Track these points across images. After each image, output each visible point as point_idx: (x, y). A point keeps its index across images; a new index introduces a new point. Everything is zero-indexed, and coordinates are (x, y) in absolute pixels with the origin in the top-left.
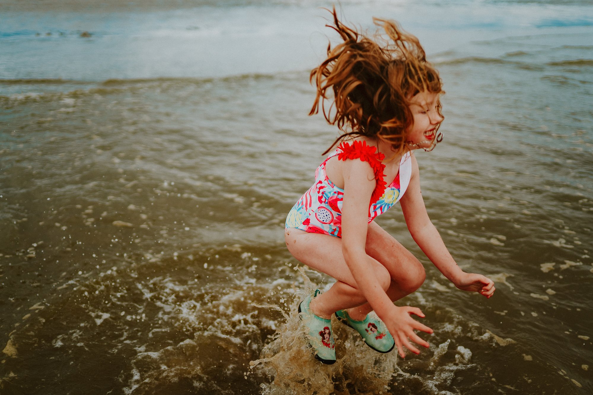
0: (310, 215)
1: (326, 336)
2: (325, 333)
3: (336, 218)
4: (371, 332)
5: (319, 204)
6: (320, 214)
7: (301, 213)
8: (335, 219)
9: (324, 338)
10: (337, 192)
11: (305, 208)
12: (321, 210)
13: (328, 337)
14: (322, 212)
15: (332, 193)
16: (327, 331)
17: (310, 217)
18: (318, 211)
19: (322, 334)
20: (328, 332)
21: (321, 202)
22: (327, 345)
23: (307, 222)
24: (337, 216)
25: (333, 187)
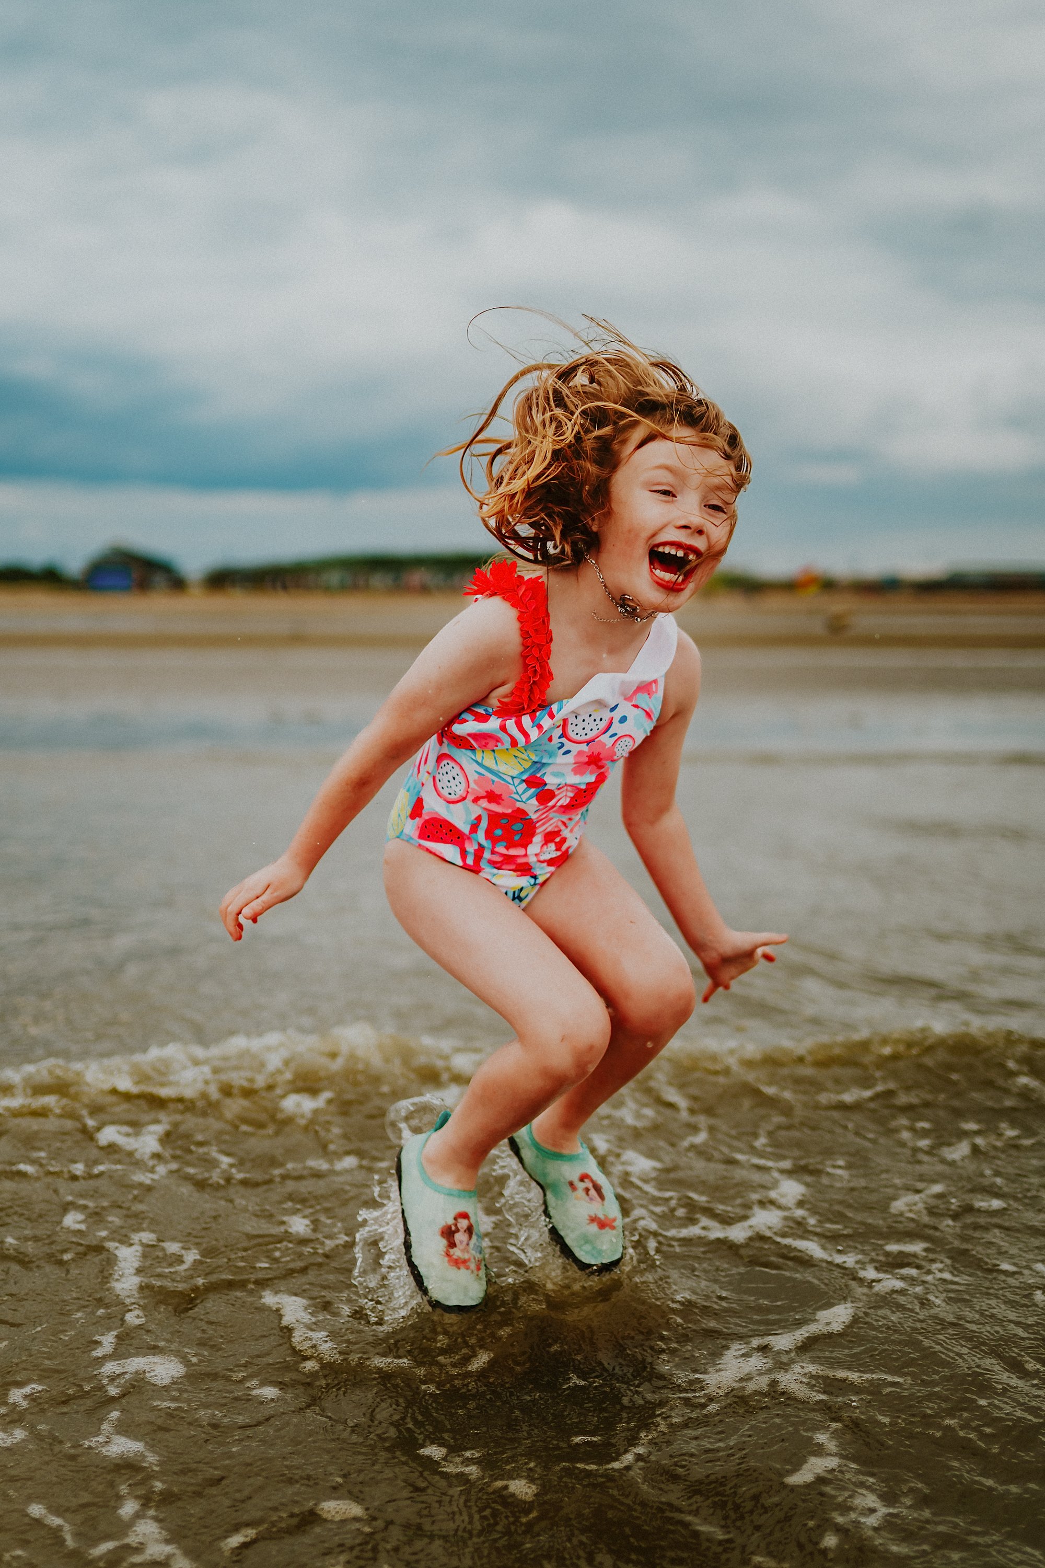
0: (423, 784)
1: (460, 1237)
2: (457, 1230)
3: (476, 782)
4: (583, 1194)
6: (441, 778)
9: (452, 1245)
12: (443, 764)
13: (465, 1243)
14: (444, 770)
16: (463, 1224)
17: (423, 793)
18: (438, 768)
19: (449, 1233)
20: (465, 1227)
22: (458, 1263)
23: (418, 806)
24: (476, 776)
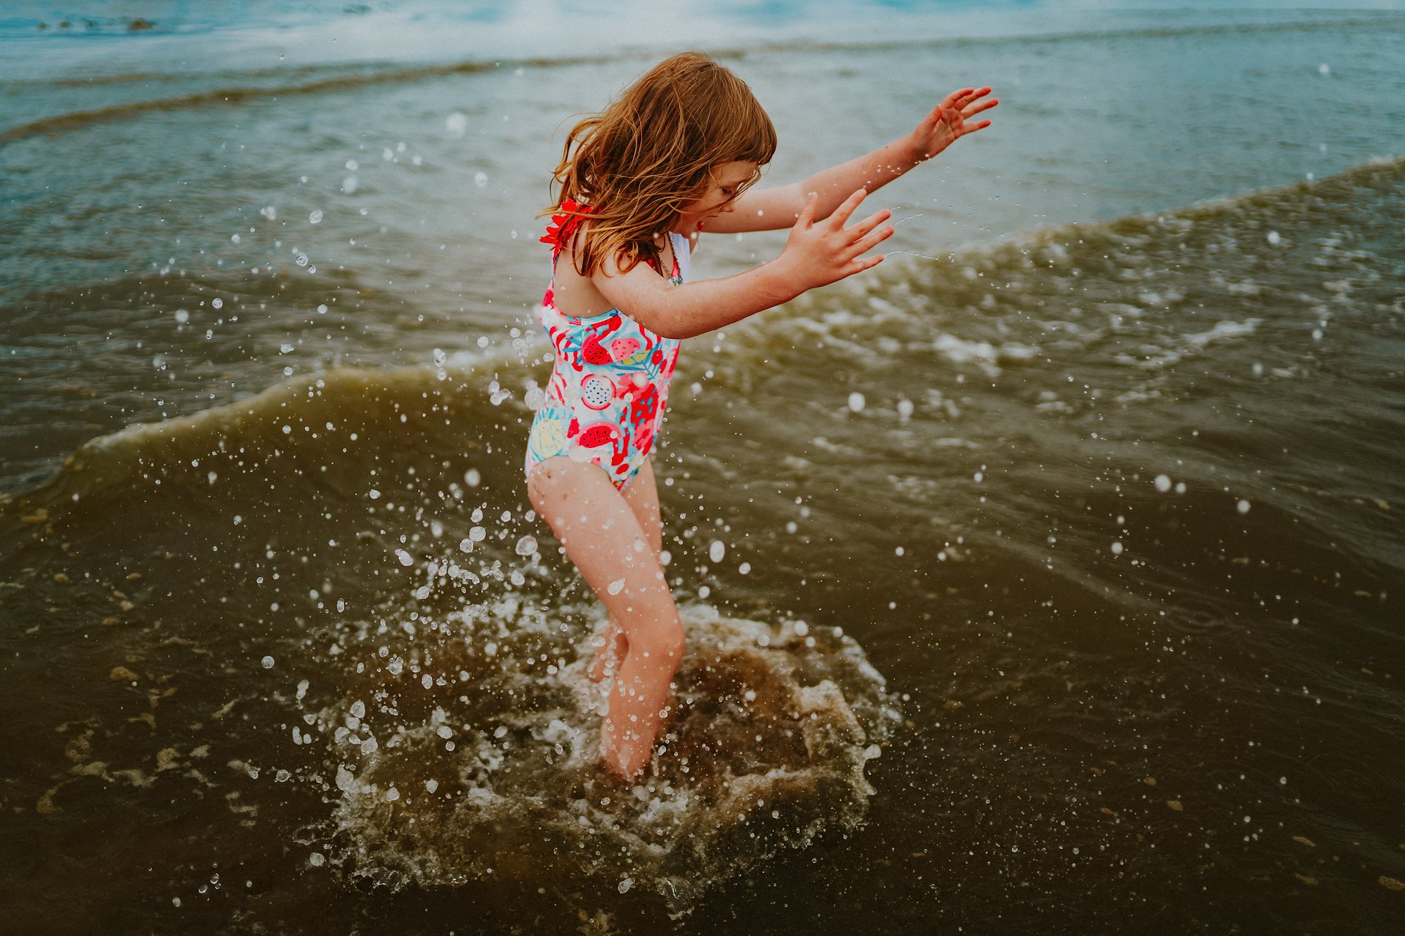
0: (573, 408)
3: (620, 383)
5: (579, 376)
6: (589, 394)
7: (557, 418)
8: (618, 386)
10: (591, 327)
11: (560, 402)
12: (588, 384)
14: (591, 388)
15: (583, 333)
17: (575, 415)
18: (584, 389)
21: (579, 369)
23: (574, 427)
24: (619, 378)
25: (579, 324)
